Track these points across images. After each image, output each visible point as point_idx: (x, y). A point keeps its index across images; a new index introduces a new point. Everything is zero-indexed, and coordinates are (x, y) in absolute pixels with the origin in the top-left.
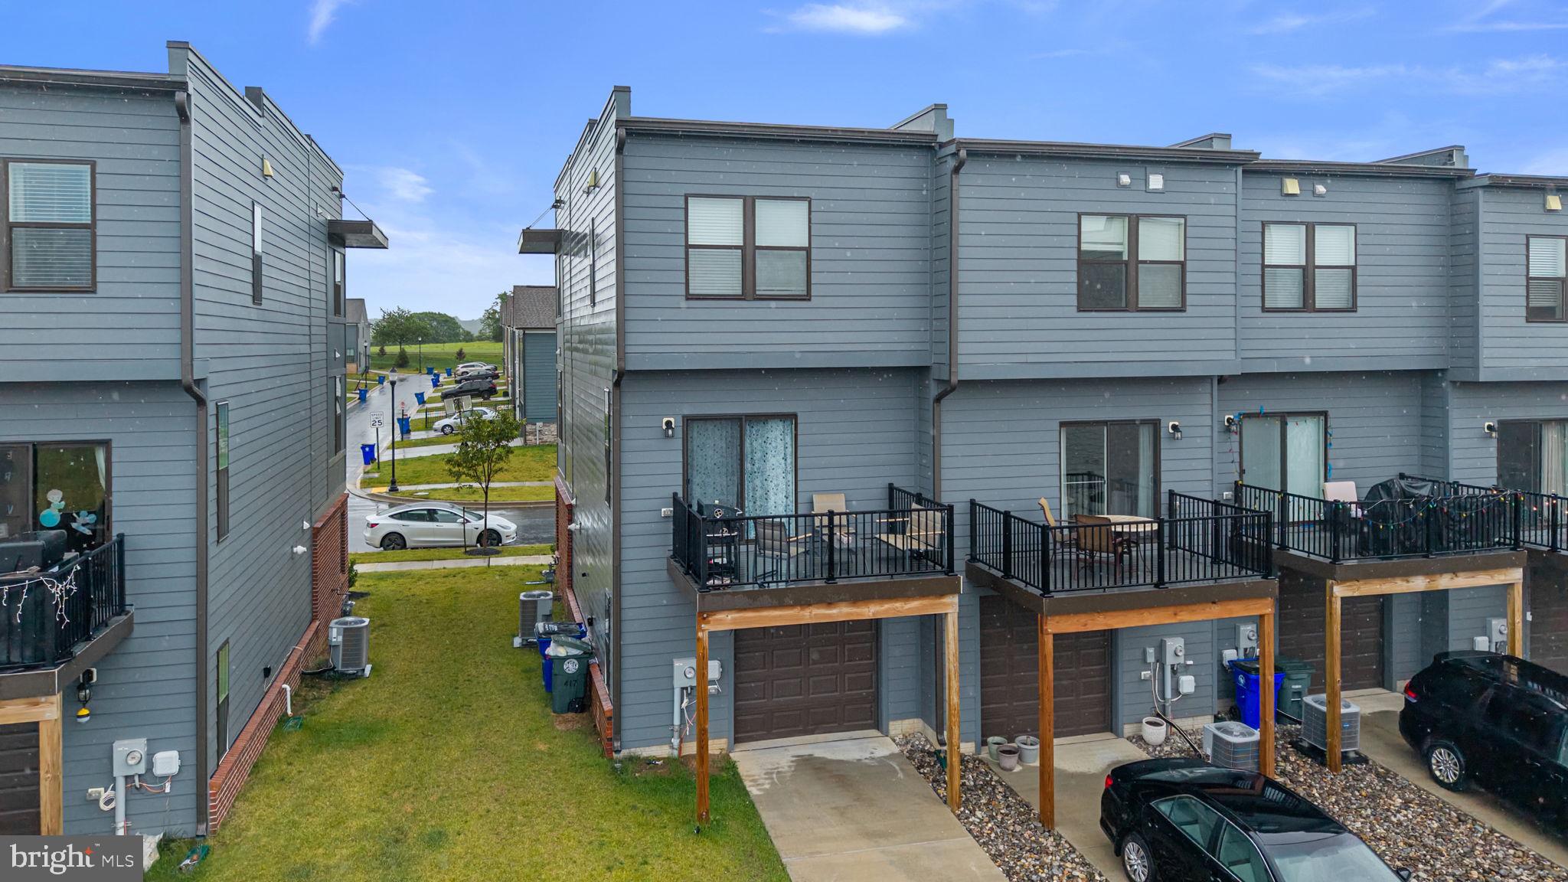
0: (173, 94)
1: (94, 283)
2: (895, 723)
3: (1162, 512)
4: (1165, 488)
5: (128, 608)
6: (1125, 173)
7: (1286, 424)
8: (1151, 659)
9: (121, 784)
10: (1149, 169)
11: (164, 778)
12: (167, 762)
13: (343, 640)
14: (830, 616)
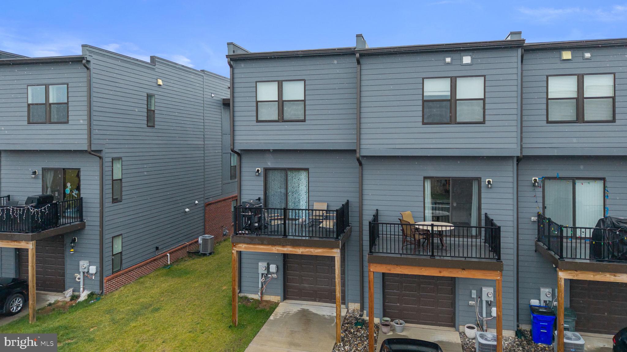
0: (82, 61)
1: (68, 120)
2: (351, 304)
3: (482, 224)
4: (483, 212)
5: (84, 220)
6: (448, 57)
7: (575, 184)
8: (474, 295)
9: (82, 274)
10: (462, 54)
11: (92, 274)
12: (93, 269)
13: (202, 242)
14: (283, 251)
